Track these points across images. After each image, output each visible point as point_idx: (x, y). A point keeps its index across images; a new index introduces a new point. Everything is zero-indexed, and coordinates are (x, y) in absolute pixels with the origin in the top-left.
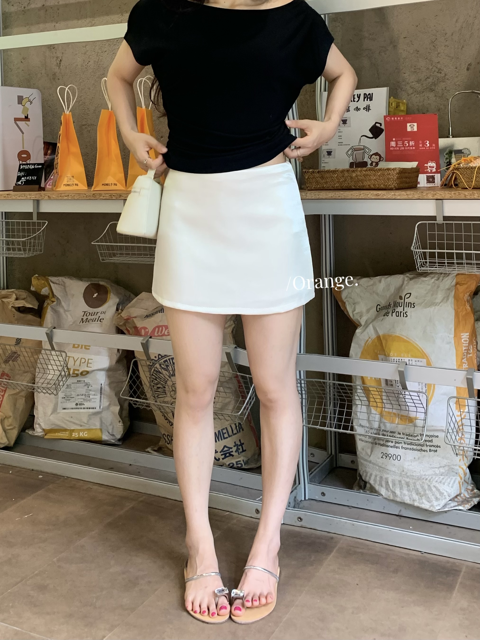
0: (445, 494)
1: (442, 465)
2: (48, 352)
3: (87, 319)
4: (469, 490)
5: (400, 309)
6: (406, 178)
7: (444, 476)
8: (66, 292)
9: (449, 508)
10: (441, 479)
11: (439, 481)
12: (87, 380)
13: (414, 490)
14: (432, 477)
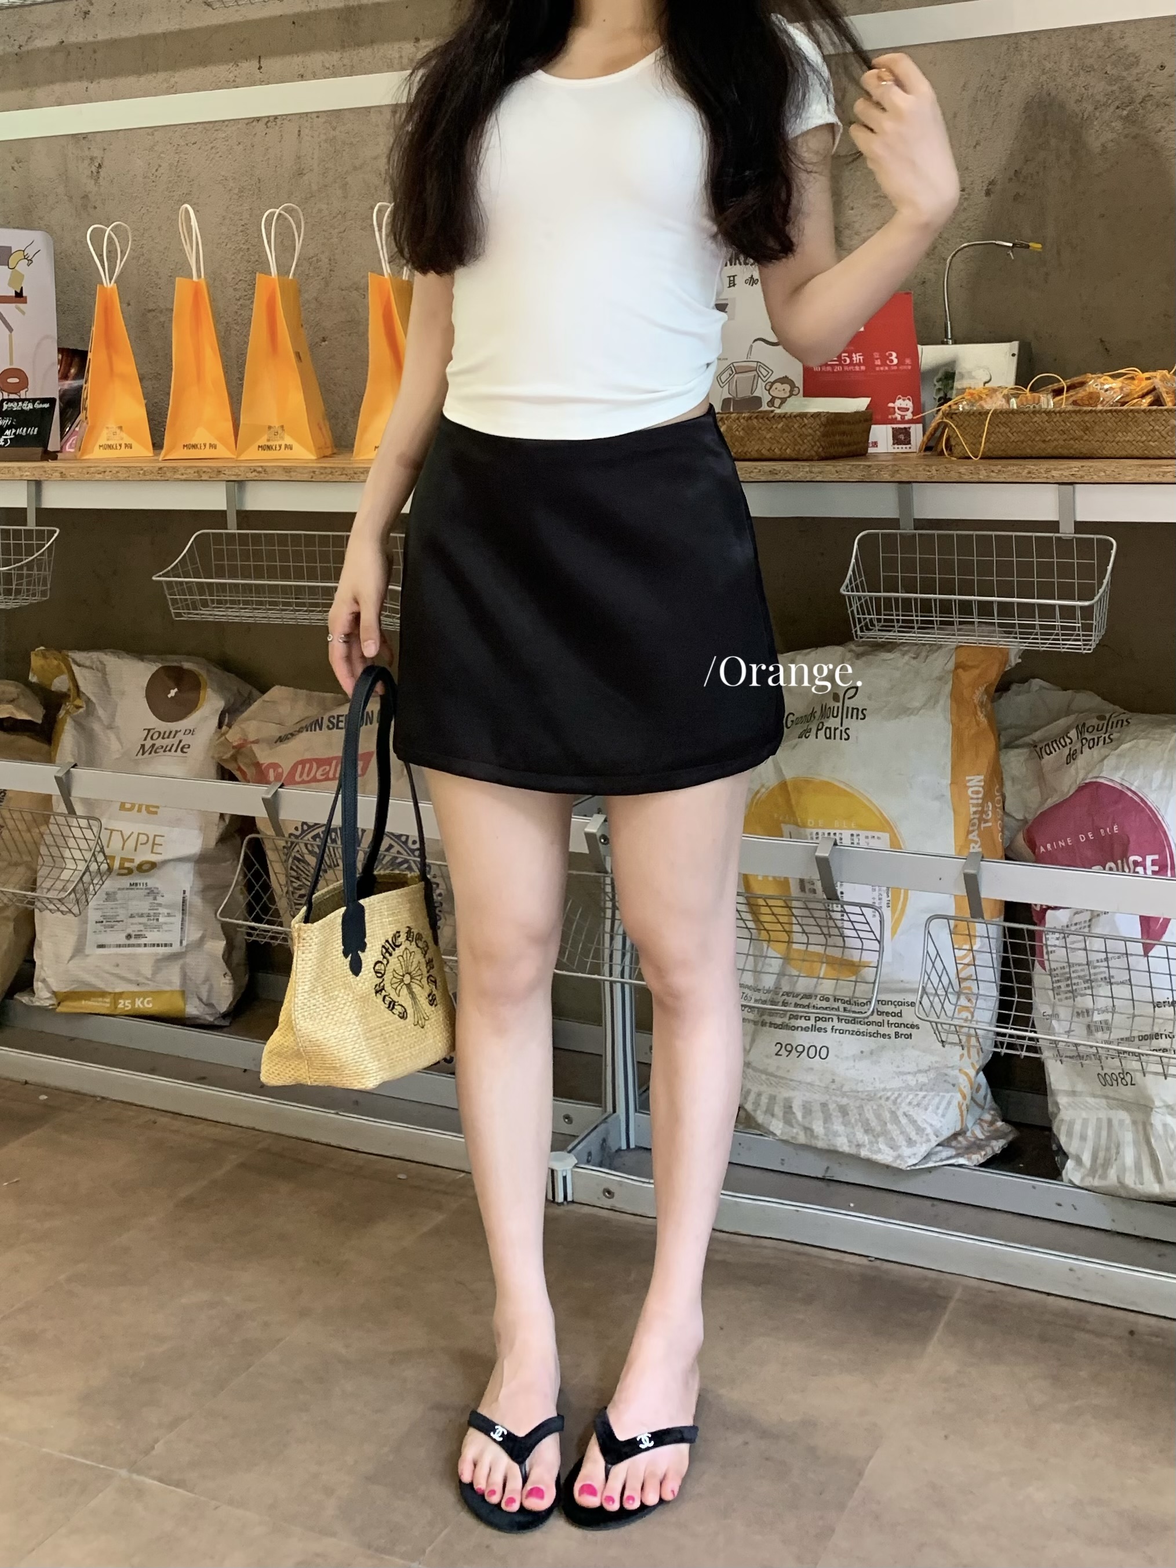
0: (929, 1130)
1: (921, 1067)
2: (61, 820)
3: (153, 745)
4: (986, 1122)
5: (832, 722)
6: (844, 433)
7: (926, 1091)
8: (108, 686)
9: (936, 1162)
10: (919, 1097)
11: (915, 1103)
12: (151, 881)
13: (860, 1124)
14: (900, 1095)
